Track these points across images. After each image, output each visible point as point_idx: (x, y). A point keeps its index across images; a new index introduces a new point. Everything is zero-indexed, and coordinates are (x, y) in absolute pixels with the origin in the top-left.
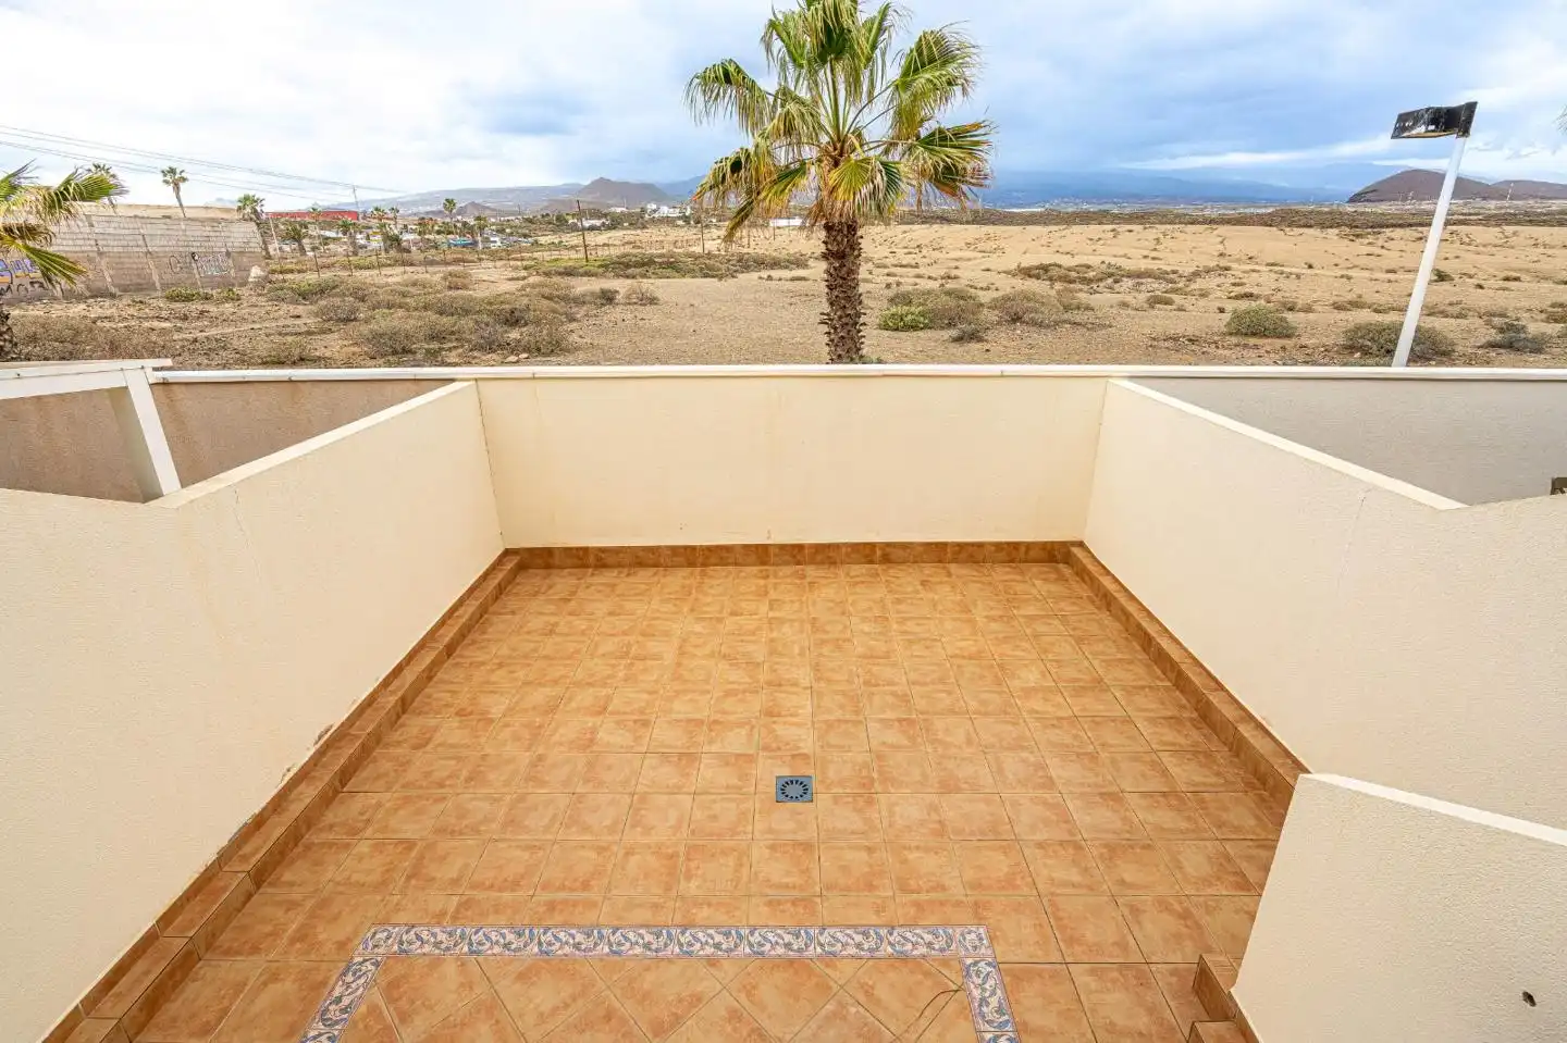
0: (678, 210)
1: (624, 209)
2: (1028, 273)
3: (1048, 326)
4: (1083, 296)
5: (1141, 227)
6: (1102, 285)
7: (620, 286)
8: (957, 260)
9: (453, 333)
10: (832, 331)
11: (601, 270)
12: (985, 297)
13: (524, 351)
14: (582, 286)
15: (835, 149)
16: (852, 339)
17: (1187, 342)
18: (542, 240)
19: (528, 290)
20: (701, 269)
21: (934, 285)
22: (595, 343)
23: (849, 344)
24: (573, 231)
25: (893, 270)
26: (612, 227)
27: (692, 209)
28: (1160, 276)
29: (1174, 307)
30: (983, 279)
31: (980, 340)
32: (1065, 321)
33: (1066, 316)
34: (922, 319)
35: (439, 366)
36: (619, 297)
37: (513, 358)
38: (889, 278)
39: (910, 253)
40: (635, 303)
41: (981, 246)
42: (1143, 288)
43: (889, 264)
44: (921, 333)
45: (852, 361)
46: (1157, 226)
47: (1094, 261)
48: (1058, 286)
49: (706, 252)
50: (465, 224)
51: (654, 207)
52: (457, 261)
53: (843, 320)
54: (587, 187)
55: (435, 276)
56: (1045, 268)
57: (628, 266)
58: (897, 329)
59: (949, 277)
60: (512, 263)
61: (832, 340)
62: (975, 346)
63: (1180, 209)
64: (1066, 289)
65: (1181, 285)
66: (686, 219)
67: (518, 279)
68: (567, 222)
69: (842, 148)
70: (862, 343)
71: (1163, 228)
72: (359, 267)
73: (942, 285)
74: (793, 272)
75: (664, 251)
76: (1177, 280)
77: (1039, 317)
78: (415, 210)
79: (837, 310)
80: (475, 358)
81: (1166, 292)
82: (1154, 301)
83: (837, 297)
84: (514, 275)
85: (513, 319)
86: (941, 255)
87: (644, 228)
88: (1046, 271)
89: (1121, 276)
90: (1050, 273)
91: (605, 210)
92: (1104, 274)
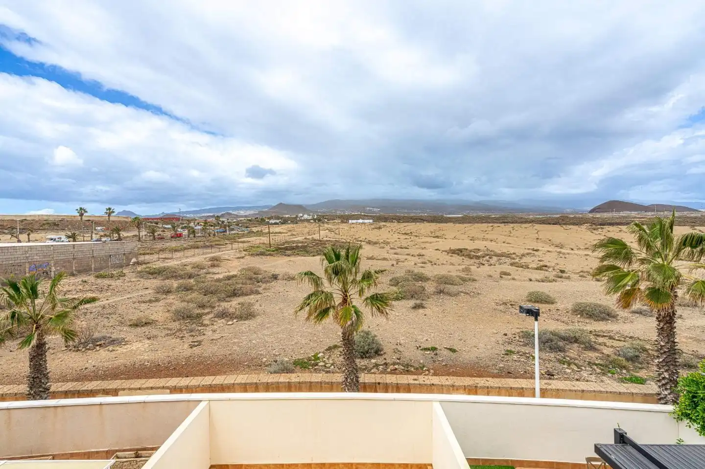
0: (311, 216)
1: (289, 216)
2: (454, 252)
3: (454, 295)
6: (484, 260)
11: (275, 252)
13: (236, 318)
17: (509, 306)
18: (255, 229)
20: (317, 251)
22: (266, 310)
24: (268, 225)
26: (283, 224)
27: (317, 216)
28: (508, 255)
29: (510, 277)
31: (423, 307)
32: (462, 292)
34: (400, 295)
36: (279, 277)
40: (286, 280)
44: (400, 301)
46: (510, 224)
47: (482, 247)
48: (465, 261)
49: (321, 239)
51: (301, 215)
54: (274, 207)
56: (460, 250)
57: (287, 249)
62: (420, 312)
65: (517, 260)
66: (315, 220)
67: (241, 258)
68: (265, 221)
71: (512, 225)
72: (176, 251)
75: (303, 238)
76: (516, 258)
78: (204, 214)
81: (511, 264)
82: (503, 274)
84: (239, 256)
85: (234, 294)
87: (297, 223)
88: (461, 252)
89: (493, 255)
90: (463, 253)
91: (281, 216)
92: (485, 254)
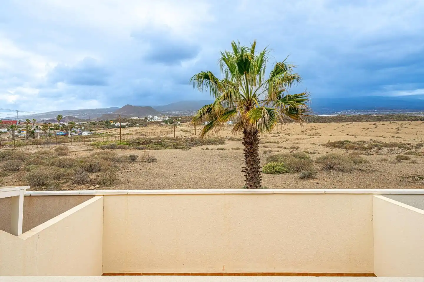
0: (162, 118)
1: (137, 118)
2: (334, 145)
3: (347, 171)
4: (362, 156)
5: (388, 122)
6: (372, 150)
7: (139, 153)
8: (297, 139)
9: (64, 175)
10: (247, 175)
11: (127, 146)
12: (314, 157)
13: (97, 184)
14: (120, 153)
15: (247, 103)
16: (256, 178)
17: (419, 179)
18: (98, 132)
19: (96, 156)
20: (174, 145)
21: (288, 152)
22: (129, 180)
23: (255, 180)
24: (114, 128)
25: (266, 144)
26: (131, 126)
27: (169, 117)
28: (401, 146)
29: (410, 161)
30: (311, 148)
31: (313, 178)
32: (355, 169)
33: (355, 167)
34: (283, 168)
35: (59, 190)
36: (138, 159)
37: (93, 187)
38: (265, 148)
39: (274, 136)
40: (145, 161)
41: (309, 132)
42: (393, 152)
43: (264, 142)
44: (283, 175)
45: (256, 188)
46: (397, 122)
47: (367, 139)
48: (350, 151)
49: (176, 137)
50: (64, 125)
51: (151, 117)
52: (60, 142)
53: (252, 170)
54: (121, 108)
55: (51, 149)
57: (139, 144)
58: (272, 173)
59: (294, 148)
60: (86, 143)
61: (247, 179)
62: (311, 181)
63: (407, 114)
64: (353, 153)
65: (413, 150)
66: (166, 122)
67: (89, 150)
68: (110, 124)
69: (250, 102)
70: (261, 180)
71: (400, 123)
72: (17, 146)
73: (292, 152)
74: (218, 146)
75: (155, 137)
76: (411, 148)
77: (341, 167)
78: (42, 119)
79: (250, 166)
80: (75, 187)
81: (406, 154)
82: (400, 159)
83: (249, 160)
84: (87, 148)
85: (91, 169)
86: (289, 137)
87: (146, 126)
88: (343, 144)
89: (382, 146)
90: (345, 145)
91: (128, 119)
92: (373, 145)
